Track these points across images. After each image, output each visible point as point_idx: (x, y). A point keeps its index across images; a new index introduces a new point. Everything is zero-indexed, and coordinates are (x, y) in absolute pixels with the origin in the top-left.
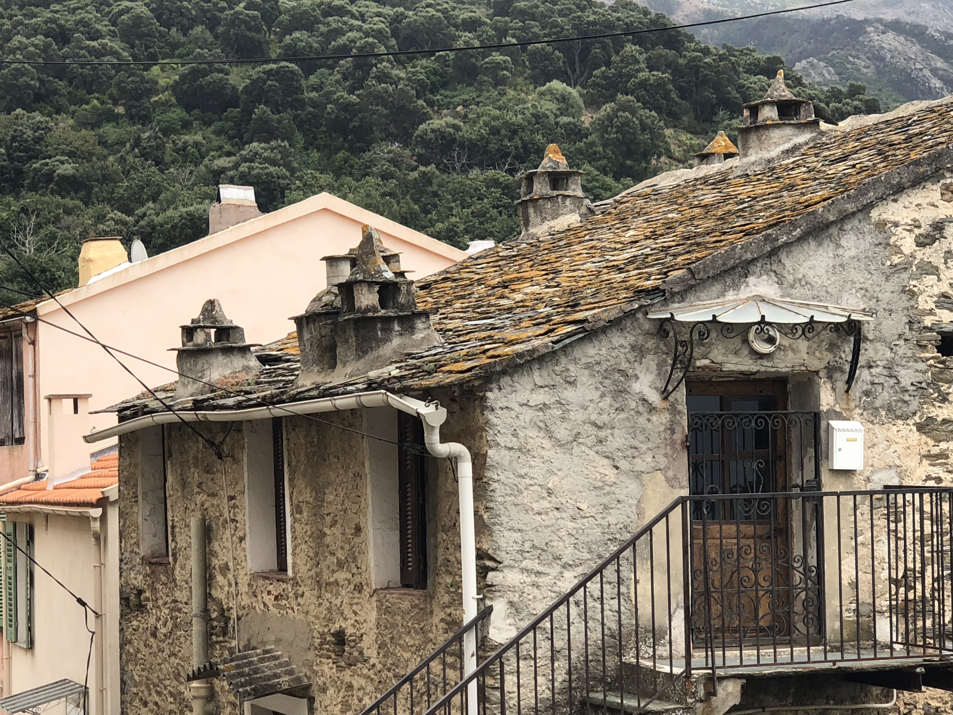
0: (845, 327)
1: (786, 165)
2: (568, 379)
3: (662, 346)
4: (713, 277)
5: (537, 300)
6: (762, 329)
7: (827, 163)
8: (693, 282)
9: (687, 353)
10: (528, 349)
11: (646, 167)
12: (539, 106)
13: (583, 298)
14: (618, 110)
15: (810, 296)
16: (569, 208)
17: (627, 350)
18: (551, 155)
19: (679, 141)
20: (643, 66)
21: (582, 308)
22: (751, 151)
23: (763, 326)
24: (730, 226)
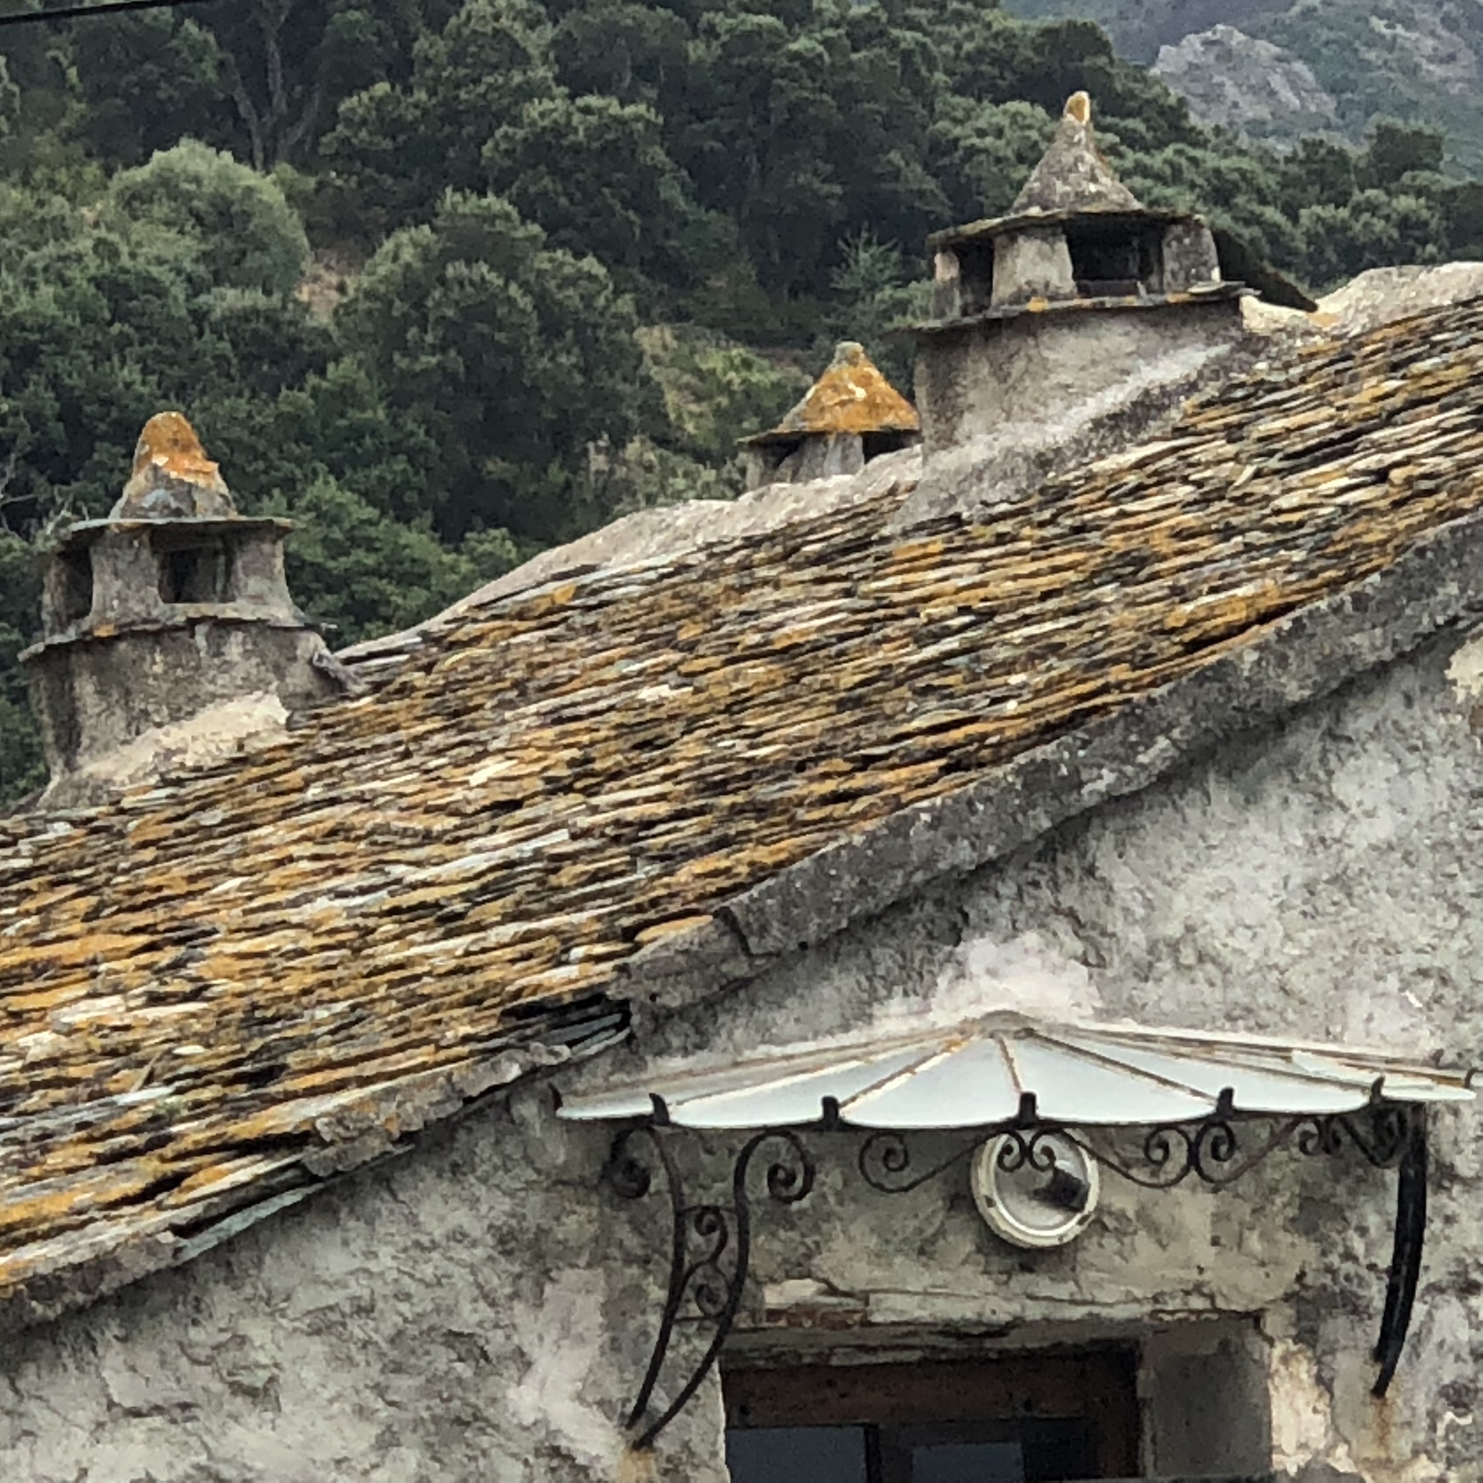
0: (1361, 1129)
1: (1113, 475)
2: (245, 1379)
3: (624, 1233)
4: (822, 945)
5: (113, 1053)
6: (1026, 1151)
7: (1274, 463)
8: (739, 968)
9: (724, 1257)
10: (75, 1259)
11: (568, 485)
12: (124, 249)
13: (298, 1044)
14: (447, 256)
15: (1217, 1009)
16: (239, 673)
17: (479, 1252)
18: (160, 460)
19: (697, 372)
20: (542, 72)
21: (291, 1085)
22: (968, 423)
23: (1027, 1136)
24: (890, 732)
